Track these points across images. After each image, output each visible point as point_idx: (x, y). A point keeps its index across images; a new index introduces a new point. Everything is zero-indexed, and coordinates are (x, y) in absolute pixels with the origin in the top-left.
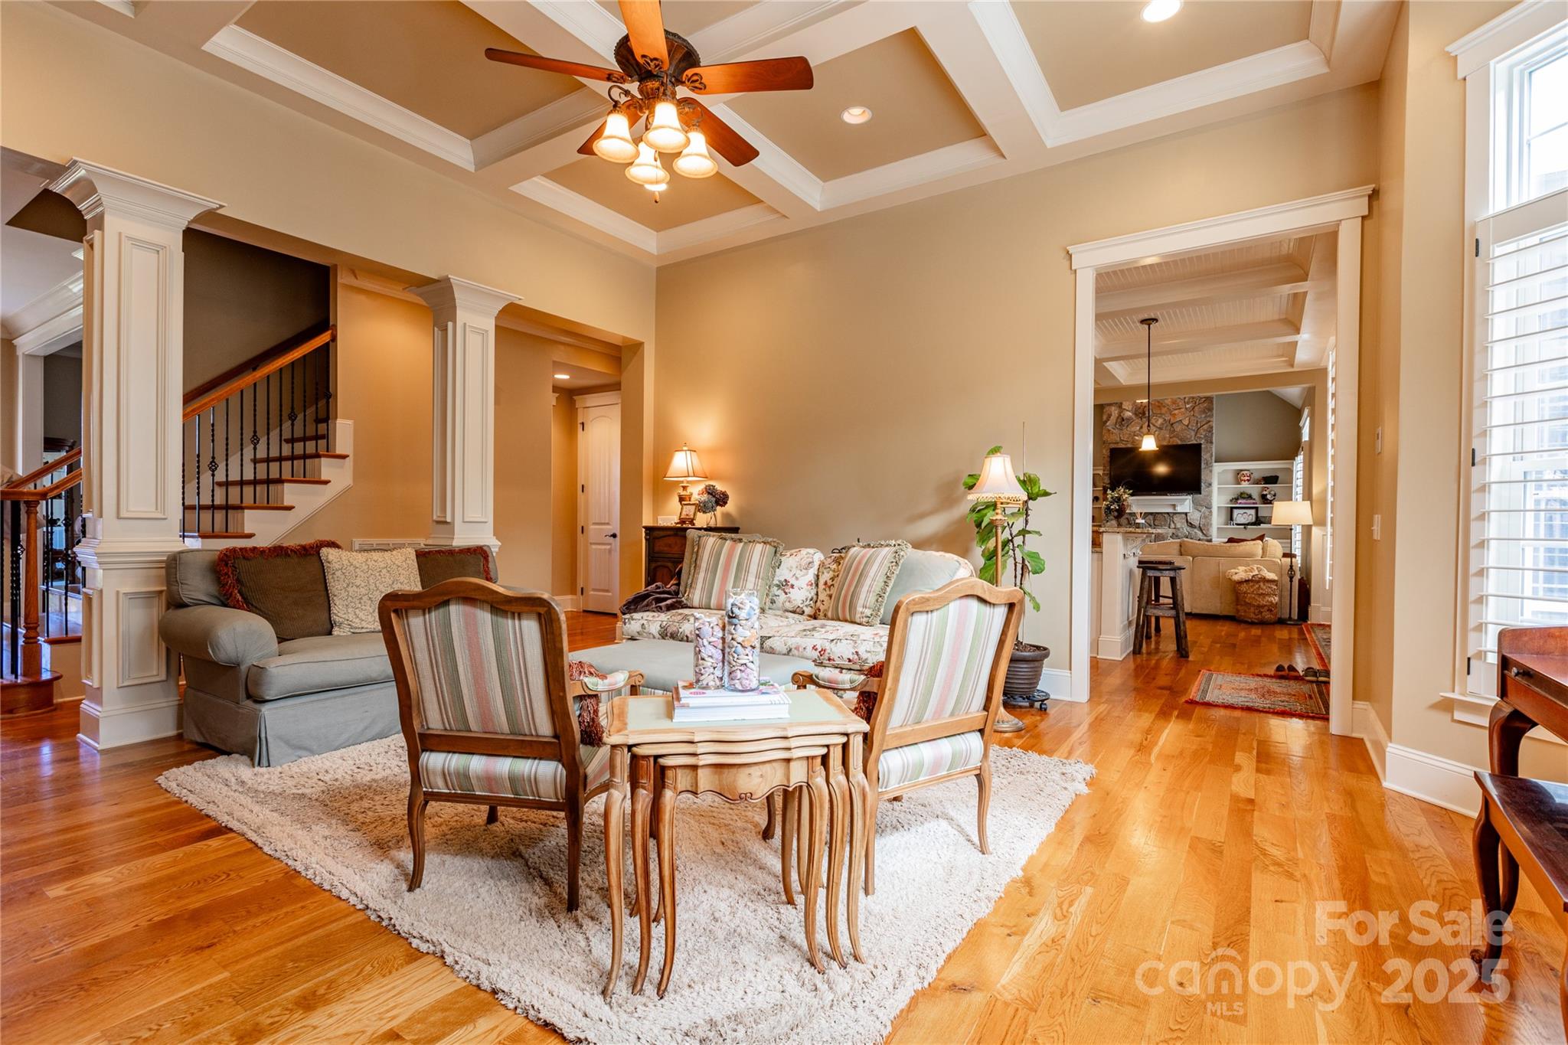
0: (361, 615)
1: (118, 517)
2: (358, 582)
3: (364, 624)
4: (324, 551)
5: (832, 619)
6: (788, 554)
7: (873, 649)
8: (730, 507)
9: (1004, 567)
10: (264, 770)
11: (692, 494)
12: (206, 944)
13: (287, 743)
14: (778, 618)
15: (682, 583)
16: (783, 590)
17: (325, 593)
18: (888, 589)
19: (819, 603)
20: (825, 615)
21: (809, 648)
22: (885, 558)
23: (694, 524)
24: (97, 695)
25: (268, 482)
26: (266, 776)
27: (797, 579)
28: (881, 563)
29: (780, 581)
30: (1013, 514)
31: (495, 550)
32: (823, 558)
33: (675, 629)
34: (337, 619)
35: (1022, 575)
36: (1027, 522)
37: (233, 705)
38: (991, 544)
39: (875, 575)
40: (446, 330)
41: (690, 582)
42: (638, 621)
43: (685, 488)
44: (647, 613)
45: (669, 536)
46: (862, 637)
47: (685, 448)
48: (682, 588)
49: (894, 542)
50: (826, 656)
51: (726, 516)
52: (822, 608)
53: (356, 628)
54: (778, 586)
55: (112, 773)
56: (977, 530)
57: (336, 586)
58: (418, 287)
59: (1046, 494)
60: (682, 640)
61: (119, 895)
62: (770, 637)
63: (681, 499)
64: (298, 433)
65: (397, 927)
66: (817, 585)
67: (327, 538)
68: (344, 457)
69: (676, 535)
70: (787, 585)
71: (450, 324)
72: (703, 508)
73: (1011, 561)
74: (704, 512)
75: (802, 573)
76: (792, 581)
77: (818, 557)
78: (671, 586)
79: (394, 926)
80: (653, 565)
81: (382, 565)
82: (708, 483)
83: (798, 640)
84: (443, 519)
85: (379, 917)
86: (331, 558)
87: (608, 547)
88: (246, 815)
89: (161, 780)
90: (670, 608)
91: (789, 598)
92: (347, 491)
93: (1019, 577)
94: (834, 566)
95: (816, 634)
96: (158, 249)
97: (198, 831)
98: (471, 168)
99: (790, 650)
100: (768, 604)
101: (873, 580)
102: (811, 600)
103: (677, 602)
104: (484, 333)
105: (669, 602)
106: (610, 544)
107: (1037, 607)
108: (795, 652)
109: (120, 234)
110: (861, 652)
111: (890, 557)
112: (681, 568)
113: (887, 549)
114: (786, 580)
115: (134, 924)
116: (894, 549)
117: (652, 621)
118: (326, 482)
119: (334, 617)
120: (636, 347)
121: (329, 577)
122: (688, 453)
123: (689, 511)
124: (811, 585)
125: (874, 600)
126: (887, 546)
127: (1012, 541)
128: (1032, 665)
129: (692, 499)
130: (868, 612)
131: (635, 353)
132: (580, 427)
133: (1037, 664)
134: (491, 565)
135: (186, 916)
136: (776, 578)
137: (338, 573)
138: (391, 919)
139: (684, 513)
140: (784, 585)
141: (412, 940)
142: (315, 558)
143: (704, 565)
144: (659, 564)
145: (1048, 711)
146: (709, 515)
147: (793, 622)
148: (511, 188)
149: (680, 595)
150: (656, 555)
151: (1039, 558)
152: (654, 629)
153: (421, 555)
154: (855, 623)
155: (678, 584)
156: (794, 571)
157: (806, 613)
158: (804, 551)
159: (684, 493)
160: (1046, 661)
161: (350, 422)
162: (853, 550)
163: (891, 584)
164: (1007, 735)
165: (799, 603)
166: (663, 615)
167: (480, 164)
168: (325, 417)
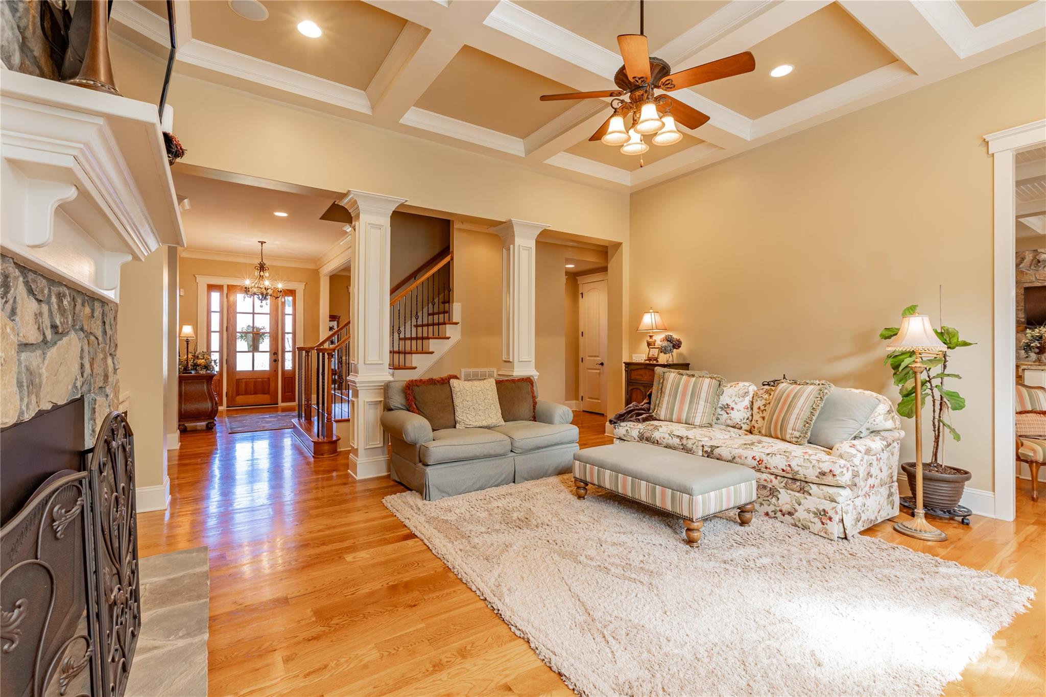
0: (469, 417)
1: (365, 364)
2: (468, 398)
3: (471, 423)
4: (452, 381)
5: (766, 436)
6: (729, 385)
7: (803, 464)
8: (683, 349)
9: (923, 403)
10: (427, 502)
11: (655, 341)
12: (413, 604)
13: (437, 488)
14: (723, 431)
15: (652, 403)
16: (726, 411)
17: (451, 404)
18: (814, 418)
19: (753, 422)
20: (760, 432)
21: (750, 458)
22: (810, 393)
23: (657, 362)
24: (355, 451)
25: (422, 338)
26: (429, 506)
27: (736, 403)
28: (808, 397)
29: (723, 405)
30: (930, 361)
31: (536, 378)
32: (756, 389)
33: (649, 435)
34: (458, 419)
35: (941, 409)
36: (945, 367)
37: (413, 465)
38: (910, 384)
39: (802, 407)
40: (509, 249)
41: (657, 402)
42: (623, 428)
43: (651, 337)
44: (630, 423)
45: (641, 369)
46: (793, 454)
47: (651, 311)
48: (652, 406)
49: (818, 382)
50: (764, 465)
51: (681, 355)
52: (756, 426)
53: (467, 425)
54: (721, 408)
55: (363, 494)
56: (893, 371)
57: (457, 401)
58: (495, 226)
59: (965, 344)
60: (653, 443)
61: (374, 566)
62: (718, 447)
63: (649, 344)
64: (436, 310)
65: (503, 616)
66: (752, 409)
67: (453, 374)
68: (456, 323)
69: (646, 368)
70: (728, 407)
71: (512, 246)
72: (663, 350)
73: (929, 400)
74: (665, 353)
75: (740, 400)
76: (732, 405)
77: (752, 388)
78: (643, 404)
79: (501, 615)
80: (631, 388)
81: (479, 389)
82: (667, 334)
83: (740, 451)
84: (508, 360)
85: (492, 607)
86: (455, 385)
87: (598, 371)
88: (423, 530)
89: (384, 501)
90: (645, 420)
91: (730, 416)
92: (458, 342)
93: (937, 411)
94: (766, 396)
95: (755, 448)
96: (380, 227)
97: (402, 534)
98: (523, 155)
99: (734, 458)
100: (715, 420)
101: (801, 410)
102: (747, 419)
103: (649, 416)
104: (529, 249)
105: (644, 416)
106: (599, 369)
107: (957, 437)
108: (737, 459)
109: (366, 222)
110: (793, 464)
111: (815, 393)
112: (651, 393)
113: (812, 387)
114: (727, 404)
115: (381, 584)
116: (818, 387)
117: (632, 428)
118: (448, 338)
119: (457, 418)
120: (618, 246)
121: (454, 395)
122: (653, 314)
123: (654, 352)
124: (747, 408)
125: (801, 426)
126: (812, 384)
127: (929, 381)
128: (953, 485)
129: (656, 344)
130: (797, 434)
131: (617, 250)
132: (580, 296)
133: (957, 485)
134: (535, 388)
135: (403, 585)
136: (720, 403)
137: (459, 394)
138: (499, 610)
139: (651, 354)
140: (726, 408)
141: (512, 627)
142: (447, 385)
143: (667, 392)
144: (634, 387)
145: (971, 525)
146: (668, 355)
147: (734, 435)
148: (545, 162)
149: (651, 411)
150: (633, 381)
151: (958, 396)
152: (635, 433)
153: (498, 383)
154: (785, 441)
155: (649, 403)
156: (733, 398)
157: (743, 428)
158: (741, 384)
159: (651, 340)
160: (966, 483)
161: (460, 304)
162: (781, 386)
163: (817, 414)
164: (929, 543)
165: (738, 421)
166: (640, 425)
167: (528, 152)
168: (448, 301)
